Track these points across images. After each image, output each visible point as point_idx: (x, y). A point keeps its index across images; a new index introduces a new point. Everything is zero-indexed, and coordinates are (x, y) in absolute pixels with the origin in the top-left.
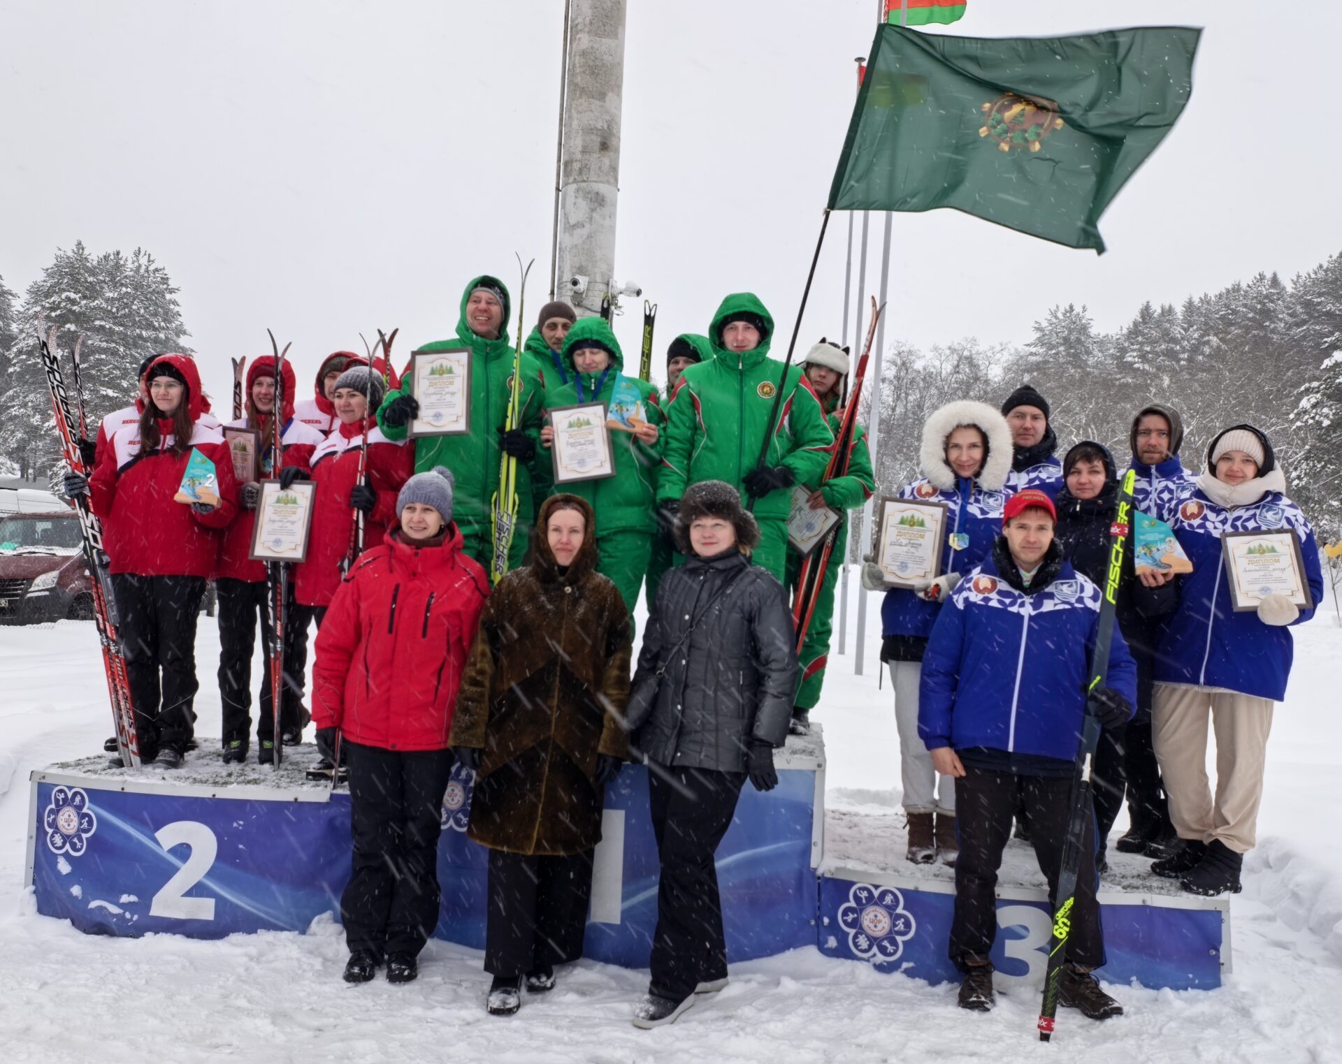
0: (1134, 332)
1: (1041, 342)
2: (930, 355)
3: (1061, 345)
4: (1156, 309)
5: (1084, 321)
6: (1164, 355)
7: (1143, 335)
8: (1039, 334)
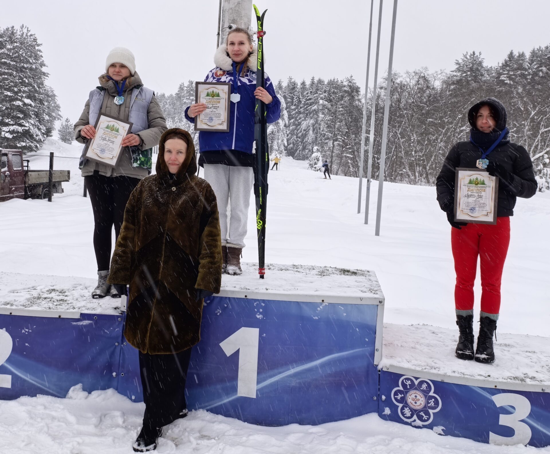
0: (506, 65)
1: (458, 70)
2: (404, 76)
3: (469, 71)
4: (516, 54)
5: (480, 60)
6: (520, 76)
7: (510, 66)
8: (457, 66)
